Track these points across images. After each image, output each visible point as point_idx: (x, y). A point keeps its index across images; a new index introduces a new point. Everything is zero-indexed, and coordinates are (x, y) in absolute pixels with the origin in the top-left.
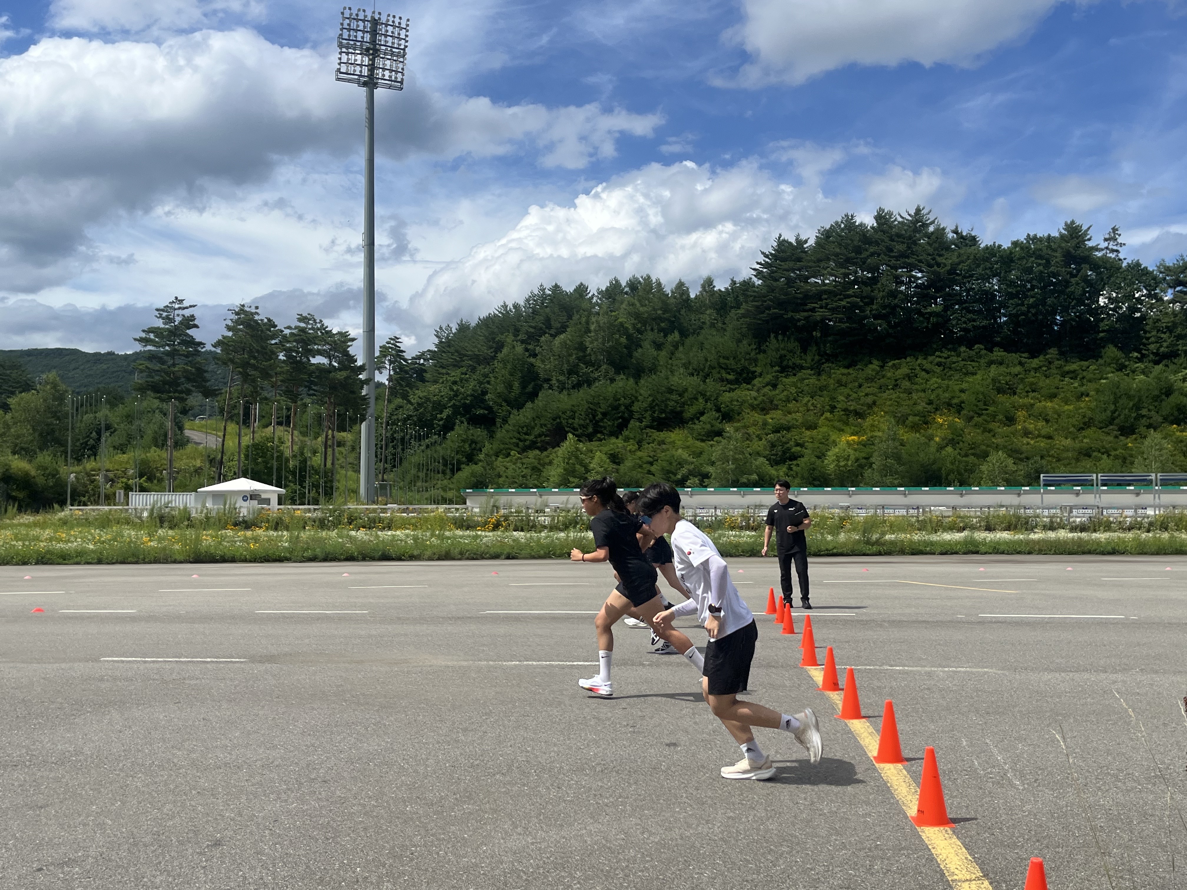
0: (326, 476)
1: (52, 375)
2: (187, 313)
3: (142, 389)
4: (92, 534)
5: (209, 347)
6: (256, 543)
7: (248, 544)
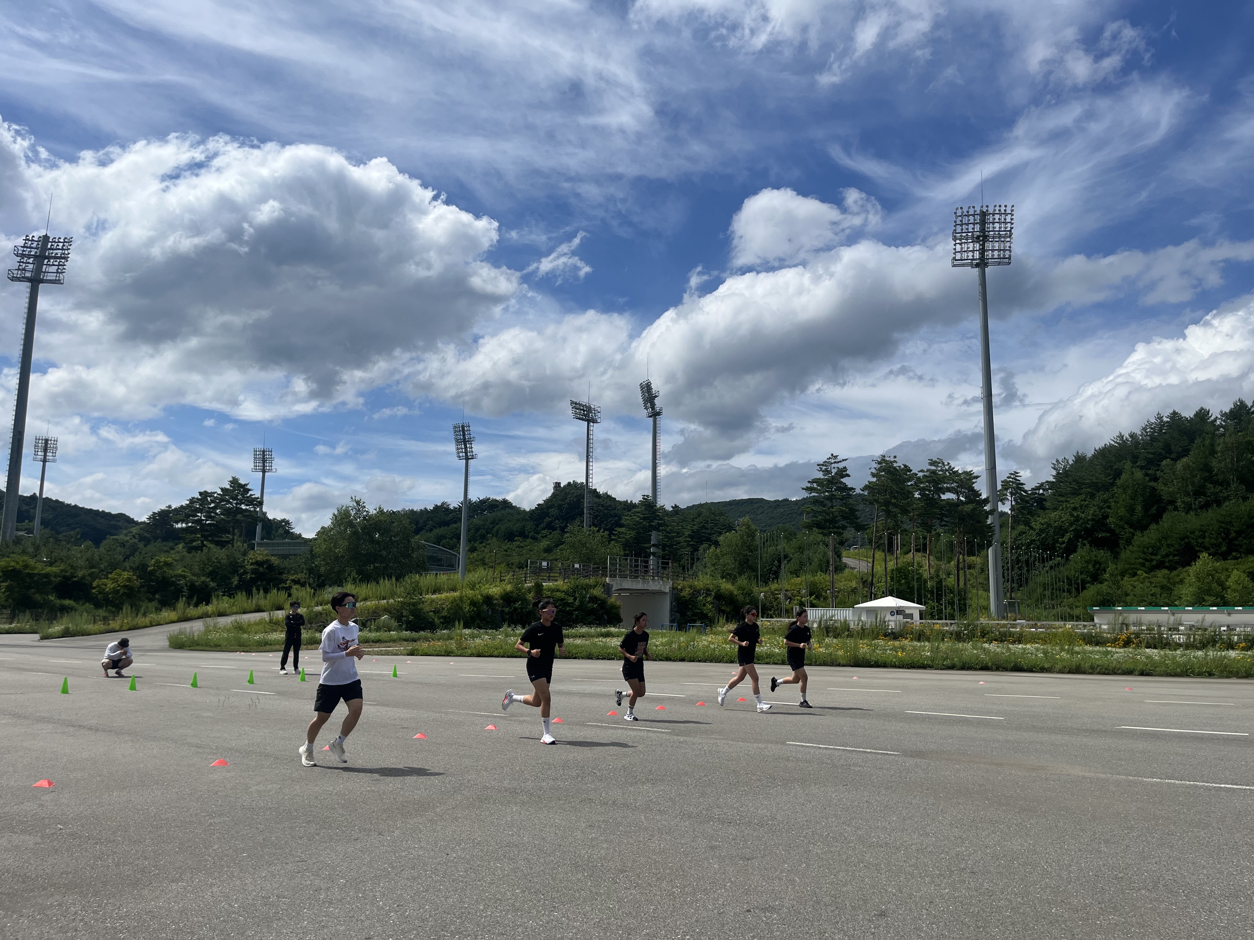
0: (959, 594)
1: (746, 519)
2: (841, 465)
3: (809, 527)
4: (777, 641)
5: (858, 491)
6: (903, 652)
7: (897, 652)
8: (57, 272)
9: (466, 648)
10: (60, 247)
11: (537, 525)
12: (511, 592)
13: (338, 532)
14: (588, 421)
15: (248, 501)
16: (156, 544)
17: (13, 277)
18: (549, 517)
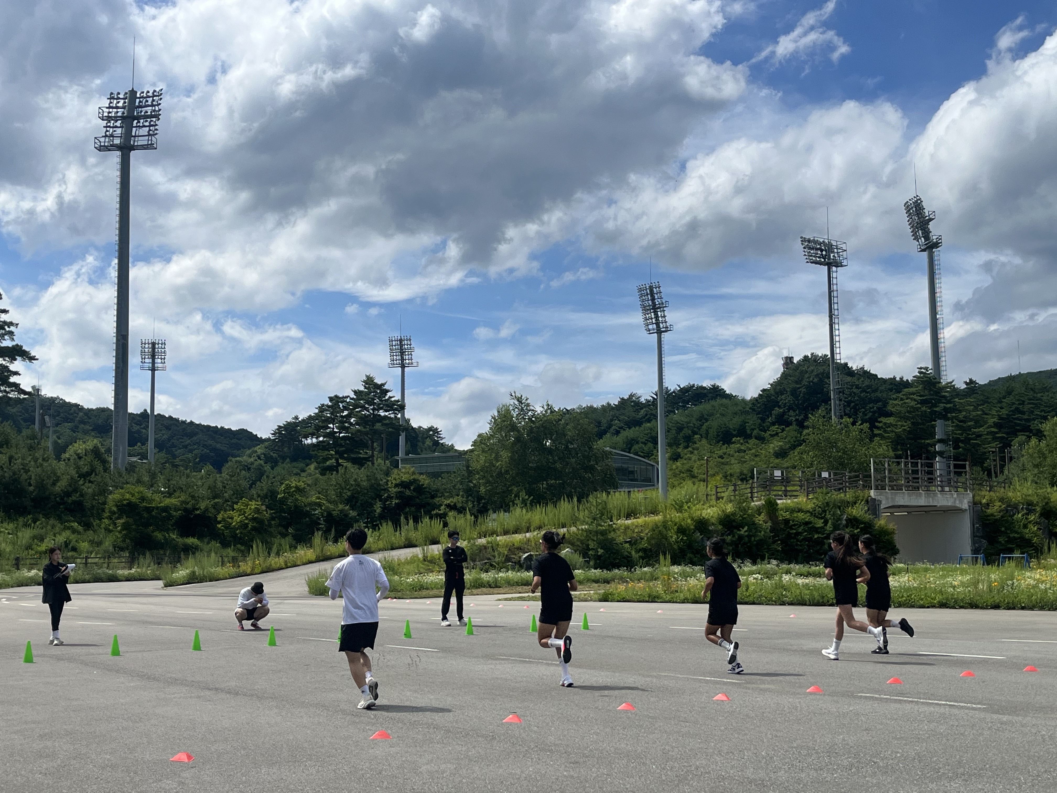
8: (149, 135)
9: (677, 591)
10: (149, 103)
11: (763, 420)
12: (733, 514)
13: (500, 441)
14: (829, 265)
15: (387, 406)
16: (284, 465)
17: (101, 146)
18: (779, 407)
